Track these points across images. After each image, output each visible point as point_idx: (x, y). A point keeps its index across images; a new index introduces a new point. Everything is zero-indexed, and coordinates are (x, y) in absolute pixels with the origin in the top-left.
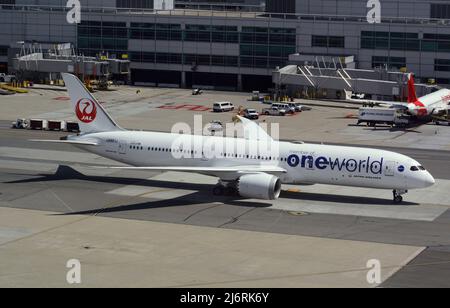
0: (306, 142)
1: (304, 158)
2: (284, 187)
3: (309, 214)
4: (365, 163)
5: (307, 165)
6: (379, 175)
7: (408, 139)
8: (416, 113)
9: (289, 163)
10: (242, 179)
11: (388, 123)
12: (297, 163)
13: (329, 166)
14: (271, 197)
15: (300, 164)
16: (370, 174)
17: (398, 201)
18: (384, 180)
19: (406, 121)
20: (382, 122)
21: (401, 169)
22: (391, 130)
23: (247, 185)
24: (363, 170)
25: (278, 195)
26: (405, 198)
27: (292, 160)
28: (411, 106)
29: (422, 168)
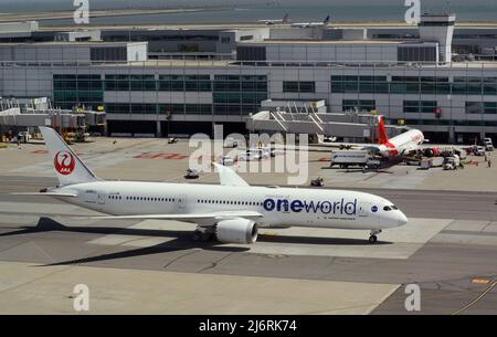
0: (281, 186)
1: (279, 202)
2: (261, 231)
3: (287, 256)
4: (340, 205)
5: (282, 208)
6: (353, 216)
7: (380, 179)
8: (387, 154)
9: (265, 207)
10: (219, 224)
11: (360, 164)
12: (273, 207)
13: (304, 209)
14: (249, 242)
15: (276, 208)
16: (344, 215)
17: (373, 241)
18: (358, 221)
19: (378, 162)
20: (355, 164)
21: (375, 209)
22: (364, 172)
23: (225, 230)
24: (338, 211)
25: (255, 239)
26: (380, 237)
27: (268, 204)
28: (382, 148)
29: (395, 208)
